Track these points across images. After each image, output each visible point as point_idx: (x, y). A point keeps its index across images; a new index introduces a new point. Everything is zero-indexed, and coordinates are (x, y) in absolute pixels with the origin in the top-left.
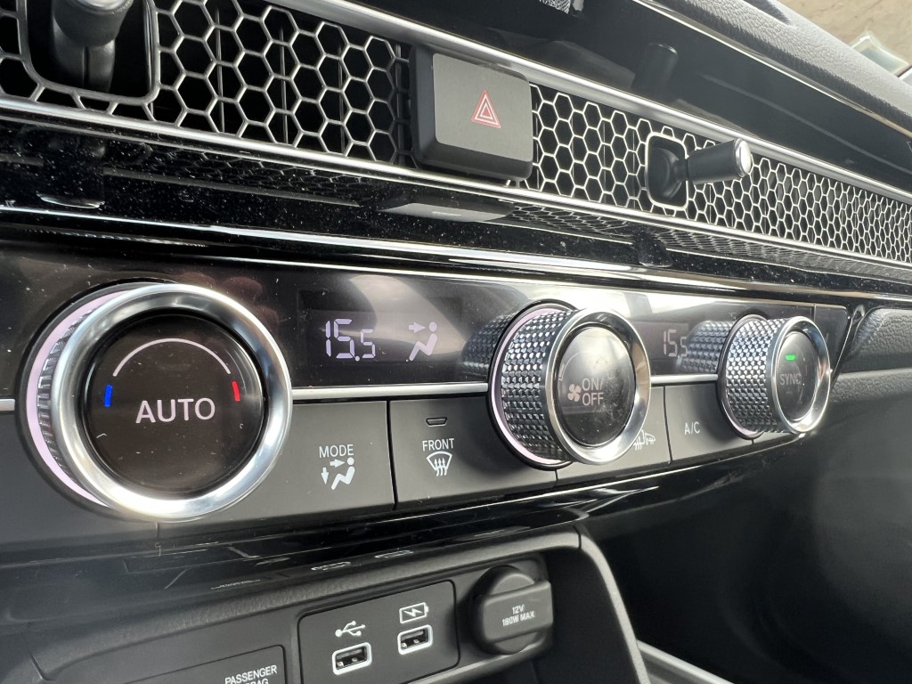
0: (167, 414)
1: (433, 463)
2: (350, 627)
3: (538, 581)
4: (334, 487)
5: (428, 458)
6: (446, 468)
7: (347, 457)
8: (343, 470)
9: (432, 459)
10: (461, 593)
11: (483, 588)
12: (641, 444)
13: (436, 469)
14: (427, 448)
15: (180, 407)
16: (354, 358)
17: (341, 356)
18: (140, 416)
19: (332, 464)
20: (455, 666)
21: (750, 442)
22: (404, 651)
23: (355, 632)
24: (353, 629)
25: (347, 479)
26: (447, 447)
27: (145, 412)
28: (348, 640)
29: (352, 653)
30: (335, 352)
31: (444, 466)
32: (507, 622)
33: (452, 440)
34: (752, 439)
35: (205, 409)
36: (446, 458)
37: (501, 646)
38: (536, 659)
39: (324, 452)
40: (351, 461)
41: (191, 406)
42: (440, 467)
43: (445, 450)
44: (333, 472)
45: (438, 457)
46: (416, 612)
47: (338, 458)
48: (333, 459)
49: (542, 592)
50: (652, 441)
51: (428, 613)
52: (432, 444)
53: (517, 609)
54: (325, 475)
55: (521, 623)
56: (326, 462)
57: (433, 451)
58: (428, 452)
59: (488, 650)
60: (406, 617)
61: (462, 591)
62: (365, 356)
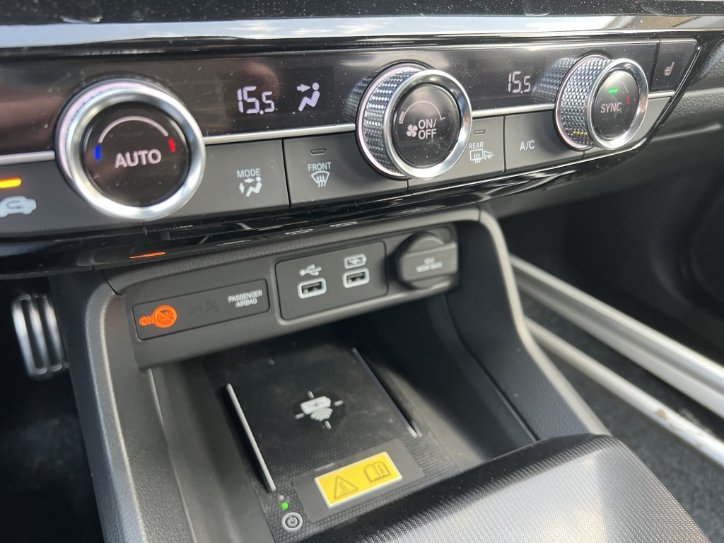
0: (132, 160)
1: (316, 178)
2: (311, 269)
3: (447, 242)
4: (248, 195)
5: (312, 176)
6: (325, 182)
7: (256, 176)
8: (254, 184)
9: (315, 176)
10: (390, 250)
11: (404, 247)
12: (480, 159)
13: (318, 182)
14: (311, 169)
15: (139, 157)
16: (258, 113)
17: (250, 111)
18: (117, 165)
19: (246, 181)
20: (386, 295)
21: (582, 153)
22: (348, 285)
23: (314, 272)
24: (313, 270)
25: (257, 190)
26: (326, 168)
27: (120, 160)
28: (308, 277)
29: (314, 285)
30: (245, 109)
31: (324, 181)
32: (420, 269)
33: (329, 163)
34: (584, 151)
35: (154, 156)
36: (325, 175)
37: (416, 284)
38: (447, 293)
39: (240, 174)
40: (259, 179)
41: (146, 155)
42: (321, 181)
43: (325, 170)
44: (247, 186)
45: (319, 175)
46: (356, 261)
47: (250, 177)
48: (246, 178)
49: (449, 250)
50: (489, 156)
51: (366, 262)
52: (315, 166)
53: (428, 261)
54: (242, 188)
55: (430, 270)
56: (242, 180)
57: (315, 171)
58: (312, 171)
59: (407, 286)
60: (349, 264)
61: (390, 249)
62: (267, 110)
